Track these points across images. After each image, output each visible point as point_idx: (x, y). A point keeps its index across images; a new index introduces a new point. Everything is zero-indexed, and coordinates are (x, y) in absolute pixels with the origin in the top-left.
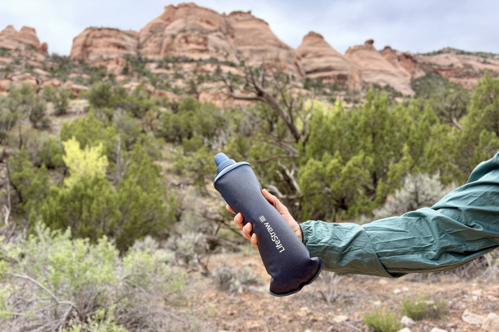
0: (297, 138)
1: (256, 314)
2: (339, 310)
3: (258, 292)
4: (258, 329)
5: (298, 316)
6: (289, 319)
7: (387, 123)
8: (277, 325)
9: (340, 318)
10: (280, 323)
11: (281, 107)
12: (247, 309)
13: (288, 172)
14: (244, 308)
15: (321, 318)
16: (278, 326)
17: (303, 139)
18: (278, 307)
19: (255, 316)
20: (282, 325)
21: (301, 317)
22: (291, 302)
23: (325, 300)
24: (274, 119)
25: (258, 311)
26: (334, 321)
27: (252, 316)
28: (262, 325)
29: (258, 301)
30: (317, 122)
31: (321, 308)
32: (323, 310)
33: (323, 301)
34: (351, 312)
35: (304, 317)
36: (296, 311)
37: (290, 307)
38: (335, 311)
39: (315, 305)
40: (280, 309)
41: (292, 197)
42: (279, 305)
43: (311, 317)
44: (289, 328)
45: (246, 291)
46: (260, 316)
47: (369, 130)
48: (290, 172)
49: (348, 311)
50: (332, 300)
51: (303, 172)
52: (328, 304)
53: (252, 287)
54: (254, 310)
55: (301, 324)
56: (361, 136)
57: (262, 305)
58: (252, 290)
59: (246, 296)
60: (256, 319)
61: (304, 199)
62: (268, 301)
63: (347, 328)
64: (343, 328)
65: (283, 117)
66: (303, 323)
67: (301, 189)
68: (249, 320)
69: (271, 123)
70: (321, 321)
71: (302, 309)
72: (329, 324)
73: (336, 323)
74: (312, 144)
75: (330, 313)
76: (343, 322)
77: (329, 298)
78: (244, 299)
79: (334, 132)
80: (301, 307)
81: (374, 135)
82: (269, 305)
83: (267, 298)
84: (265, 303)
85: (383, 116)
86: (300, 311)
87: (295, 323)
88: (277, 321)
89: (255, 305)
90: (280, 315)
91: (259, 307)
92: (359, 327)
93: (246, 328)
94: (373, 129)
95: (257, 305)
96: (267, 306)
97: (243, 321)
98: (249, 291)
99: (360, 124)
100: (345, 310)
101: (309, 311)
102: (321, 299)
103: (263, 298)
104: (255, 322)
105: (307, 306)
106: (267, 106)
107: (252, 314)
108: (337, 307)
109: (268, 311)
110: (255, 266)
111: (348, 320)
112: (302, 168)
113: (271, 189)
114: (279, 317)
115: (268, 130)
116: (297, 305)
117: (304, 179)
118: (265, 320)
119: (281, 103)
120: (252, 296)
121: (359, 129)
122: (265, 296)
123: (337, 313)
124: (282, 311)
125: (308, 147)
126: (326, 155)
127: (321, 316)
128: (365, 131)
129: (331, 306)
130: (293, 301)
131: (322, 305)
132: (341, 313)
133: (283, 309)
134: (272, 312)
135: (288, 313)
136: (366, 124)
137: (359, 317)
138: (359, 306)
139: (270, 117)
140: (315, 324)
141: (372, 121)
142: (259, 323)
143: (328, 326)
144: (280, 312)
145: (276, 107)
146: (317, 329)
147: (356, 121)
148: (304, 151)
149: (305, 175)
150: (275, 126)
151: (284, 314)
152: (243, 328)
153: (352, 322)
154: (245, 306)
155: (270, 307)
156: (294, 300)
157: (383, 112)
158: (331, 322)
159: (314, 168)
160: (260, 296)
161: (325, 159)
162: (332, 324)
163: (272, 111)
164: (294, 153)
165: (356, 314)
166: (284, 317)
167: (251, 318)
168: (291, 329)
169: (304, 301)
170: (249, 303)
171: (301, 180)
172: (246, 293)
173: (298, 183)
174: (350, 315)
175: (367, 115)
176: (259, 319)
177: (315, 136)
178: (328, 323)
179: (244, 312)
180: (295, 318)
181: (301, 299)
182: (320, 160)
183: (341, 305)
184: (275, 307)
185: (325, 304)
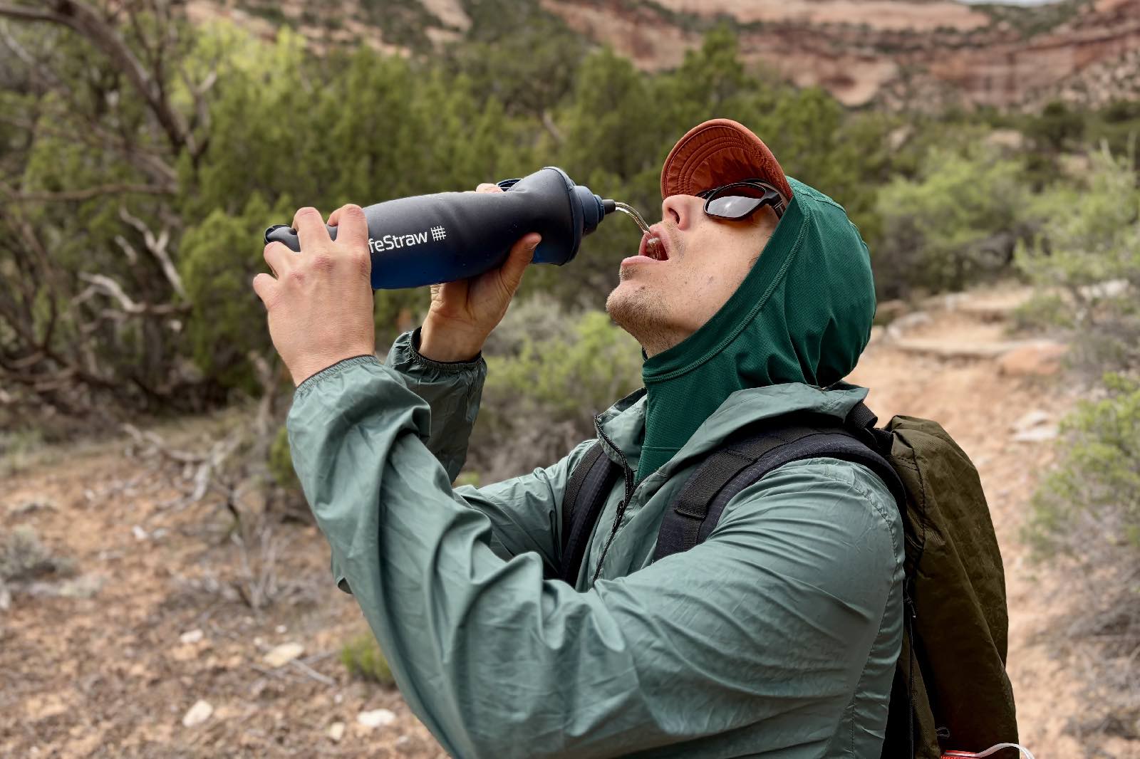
0: (177, 143)
1: (52, 671)
2: (281, 629)
3: (60, 597)
4: (62, 721)
5: (176, 662)
6: (150, 675)
7: (404, 132)
8: (116, 699)
9: (284, 653)
10: (124, 692)
11: (129, 54)
12: (24, 658)
13: (150, 240)
14: (17, 655)
15: (235, 661)
16: (120, 702)
17: (192, 144)
18: (120, 641)
19: (51, 678)
20: (129, 698)
21: (183, 663)
22: (155, 618)
23: (247, 603)
24: (110, 80)
25: (58, 661)
26: (268, 664)
27: (41, 680)
28: (73, 708)
29: (58, 628)
30: (231, 113)
31: (237, 629)
32: (242, 634)
33: (242, 608)
34: (310, 632)
35: (191, 661)
36: (170, 647)
37: (152, 636)
38: (271, 632)
39: (221, 622)
40: (124, 646)
41: (162, 309)
42: (122, 634)
43: (211, 662)
44: (150, 703)
45: (22, 598)
46: (68, 677)
47: (363, 143)
48: (157, 239)
49: (302, 628)
50: (265, 601)
51: (193, 245)
52: (253, 616)
53: (39, 587)
54: (48, 657)
55: (183, 685)
56: (344, 158)
57: (70, 641)
58: (41, 593)
59: (22, 613)
60: (54, 690)
61: (196, 313)
62: (87, 622)
63: (301, 680)
64: (289, 679)
65: (136, 81)
66: (188, 681)
67: (188, 290)
68: (33, 694)
69: (99, 93)
70: (235, 670)
71: (186, 638)
72: (256, 675)
73: (273, 668)
74: (218, 167)
75: (258, 641)
76: (289, 664)
77: (256, 598)
78: (15, 625)
79: (275, 144)
80: (182, 632)
81: (375, 157)
82: (93, 636)
83: (85, 614)
84: (81, 629)
85: (396, 113)
86: (181, 645)
87: (168, 686)
88: (117, 685)
89: (49, 640)
90: (124, 665)
91: (64, 647)
92: (327, 673)
93: (25, 721)
94: (371, 142)
95: (57, 642)
96: (87, 640)
97: (14, 699)
98: (30, 598)
99: (342, 127)
100: (296, 626)
101: (205, 644)
102: (237, 603)
103: (73, 614)
104: (52, 697)
105: (199, 627)
106: (85, 43)
107: (42, 672)
108: (277, 621)
109: (90, 657)
110: (49, 509)
111: (302, 657)
112: (190, 234)
113: (100, 286)
114: (121, 674)
115: (91, 113)
116: (174, 628)
117: (196, 265)
118: (80, 689)
119: (127, 40)
120: (41, 612)
121: (339, 139)
122: (79, 606)
123: (277, 641)
124: (129, 652)
125: (206, 173)
126: (256, 201)
127: (236, 654)
128: (353, 147)
129: (263, 620)
130: (161, 615)
131: (239, 619)
132: (286, 638)
133: (132, 645)
134: (102, 661)
135: (148, 657)
136: (356, 130)
137: (327, 646)
138: (330, 611)
139: (96, 75)
140: (221, 679)
141: (368, 124)
142: (63, 701)
143: (253, 681)
144: (126, 658)
145: (115, 51)
146: (225, 696)
147: (332, 116)
148: (195, 181)
149: (200, 251)
150: (112, 99)
151: (135, 660)
152: (17, 724)
153: (311, 660)
154: (21, 648)
155: (97, 645)
156: (165, 611)
157: (395, 106)
158: (262, 668)
159: (223, 238)
160: (66, 607)
161: (254, 212)
162: (262, 674)
163: (99, 58)
164: (168, 179)
165: (323, 636)
166: (137, 669)
167: (38, 686)
168: (156, 705)
169: (191, 613)
170: (31, 636)
171: (188, 267)
172: (20, 607)
173: (179, 271)
174: (307, 639)
175: (357, 108)
176: (64, 687)
177: (226, 147)
178: (254, 671)
179: (16, 669)
180: (168, 670)
181: (184, 607)
182: (239, 212)
183: (287, 615)
184: (111, 641)
185: (245, 615)
